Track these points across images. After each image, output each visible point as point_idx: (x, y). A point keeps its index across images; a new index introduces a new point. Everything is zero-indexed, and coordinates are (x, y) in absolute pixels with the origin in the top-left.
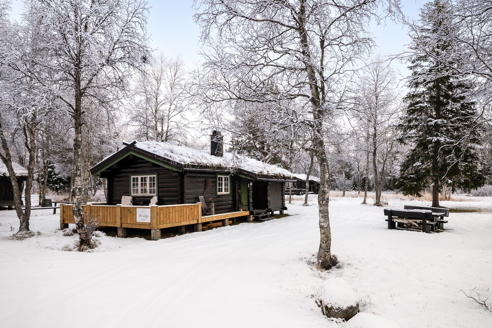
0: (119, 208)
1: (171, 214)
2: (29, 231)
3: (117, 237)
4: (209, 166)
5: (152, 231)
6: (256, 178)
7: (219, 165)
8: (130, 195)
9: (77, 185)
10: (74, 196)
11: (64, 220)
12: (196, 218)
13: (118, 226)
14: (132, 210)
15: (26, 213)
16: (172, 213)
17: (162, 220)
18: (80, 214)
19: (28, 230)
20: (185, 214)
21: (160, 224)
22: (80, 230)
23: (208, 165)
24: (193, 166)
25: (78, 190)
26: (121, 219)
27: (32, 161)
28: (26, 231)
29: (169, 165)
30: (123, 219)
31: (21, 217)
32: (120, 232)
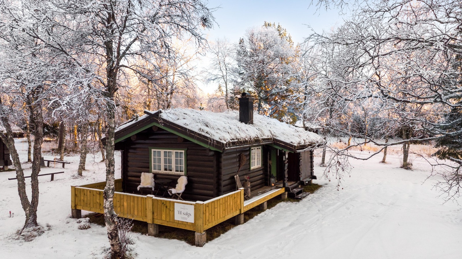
0: (150, 199)
1: (216, 210)
2: (38, 227)
3: (149, 235)
4: (247, 141)
5: (197, 234)
6: (295, 150)
7: (257, 138)
8: (150, 171)
9: (110, 185)
10: (106, 199)
11: (76, 206)
12: (239, 208)
13: (149, 221)
14: (168, 205)
15: (34, 204)
16: (217, 208)
17: (207, 219)
18: (114, 222)
19: (36, 224)
20: (229, 206)
21: (205, 225)
22: (114, 240)
23: (247, 139)
24: (234, 143)
25: (111, 191)
26: (153, 213)
27: (39, 139)
28: (34, 227)
29: (207, 143)
30: (155, 214)
31: (27, 209)
32: (151, 229)
